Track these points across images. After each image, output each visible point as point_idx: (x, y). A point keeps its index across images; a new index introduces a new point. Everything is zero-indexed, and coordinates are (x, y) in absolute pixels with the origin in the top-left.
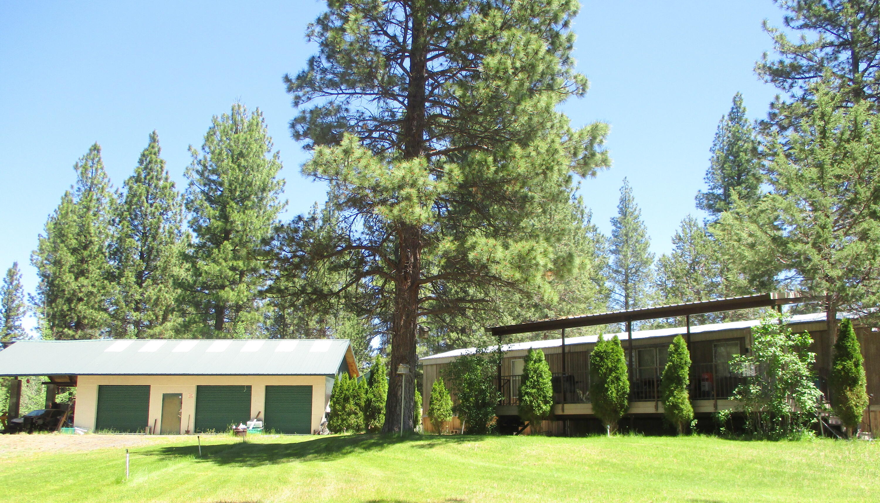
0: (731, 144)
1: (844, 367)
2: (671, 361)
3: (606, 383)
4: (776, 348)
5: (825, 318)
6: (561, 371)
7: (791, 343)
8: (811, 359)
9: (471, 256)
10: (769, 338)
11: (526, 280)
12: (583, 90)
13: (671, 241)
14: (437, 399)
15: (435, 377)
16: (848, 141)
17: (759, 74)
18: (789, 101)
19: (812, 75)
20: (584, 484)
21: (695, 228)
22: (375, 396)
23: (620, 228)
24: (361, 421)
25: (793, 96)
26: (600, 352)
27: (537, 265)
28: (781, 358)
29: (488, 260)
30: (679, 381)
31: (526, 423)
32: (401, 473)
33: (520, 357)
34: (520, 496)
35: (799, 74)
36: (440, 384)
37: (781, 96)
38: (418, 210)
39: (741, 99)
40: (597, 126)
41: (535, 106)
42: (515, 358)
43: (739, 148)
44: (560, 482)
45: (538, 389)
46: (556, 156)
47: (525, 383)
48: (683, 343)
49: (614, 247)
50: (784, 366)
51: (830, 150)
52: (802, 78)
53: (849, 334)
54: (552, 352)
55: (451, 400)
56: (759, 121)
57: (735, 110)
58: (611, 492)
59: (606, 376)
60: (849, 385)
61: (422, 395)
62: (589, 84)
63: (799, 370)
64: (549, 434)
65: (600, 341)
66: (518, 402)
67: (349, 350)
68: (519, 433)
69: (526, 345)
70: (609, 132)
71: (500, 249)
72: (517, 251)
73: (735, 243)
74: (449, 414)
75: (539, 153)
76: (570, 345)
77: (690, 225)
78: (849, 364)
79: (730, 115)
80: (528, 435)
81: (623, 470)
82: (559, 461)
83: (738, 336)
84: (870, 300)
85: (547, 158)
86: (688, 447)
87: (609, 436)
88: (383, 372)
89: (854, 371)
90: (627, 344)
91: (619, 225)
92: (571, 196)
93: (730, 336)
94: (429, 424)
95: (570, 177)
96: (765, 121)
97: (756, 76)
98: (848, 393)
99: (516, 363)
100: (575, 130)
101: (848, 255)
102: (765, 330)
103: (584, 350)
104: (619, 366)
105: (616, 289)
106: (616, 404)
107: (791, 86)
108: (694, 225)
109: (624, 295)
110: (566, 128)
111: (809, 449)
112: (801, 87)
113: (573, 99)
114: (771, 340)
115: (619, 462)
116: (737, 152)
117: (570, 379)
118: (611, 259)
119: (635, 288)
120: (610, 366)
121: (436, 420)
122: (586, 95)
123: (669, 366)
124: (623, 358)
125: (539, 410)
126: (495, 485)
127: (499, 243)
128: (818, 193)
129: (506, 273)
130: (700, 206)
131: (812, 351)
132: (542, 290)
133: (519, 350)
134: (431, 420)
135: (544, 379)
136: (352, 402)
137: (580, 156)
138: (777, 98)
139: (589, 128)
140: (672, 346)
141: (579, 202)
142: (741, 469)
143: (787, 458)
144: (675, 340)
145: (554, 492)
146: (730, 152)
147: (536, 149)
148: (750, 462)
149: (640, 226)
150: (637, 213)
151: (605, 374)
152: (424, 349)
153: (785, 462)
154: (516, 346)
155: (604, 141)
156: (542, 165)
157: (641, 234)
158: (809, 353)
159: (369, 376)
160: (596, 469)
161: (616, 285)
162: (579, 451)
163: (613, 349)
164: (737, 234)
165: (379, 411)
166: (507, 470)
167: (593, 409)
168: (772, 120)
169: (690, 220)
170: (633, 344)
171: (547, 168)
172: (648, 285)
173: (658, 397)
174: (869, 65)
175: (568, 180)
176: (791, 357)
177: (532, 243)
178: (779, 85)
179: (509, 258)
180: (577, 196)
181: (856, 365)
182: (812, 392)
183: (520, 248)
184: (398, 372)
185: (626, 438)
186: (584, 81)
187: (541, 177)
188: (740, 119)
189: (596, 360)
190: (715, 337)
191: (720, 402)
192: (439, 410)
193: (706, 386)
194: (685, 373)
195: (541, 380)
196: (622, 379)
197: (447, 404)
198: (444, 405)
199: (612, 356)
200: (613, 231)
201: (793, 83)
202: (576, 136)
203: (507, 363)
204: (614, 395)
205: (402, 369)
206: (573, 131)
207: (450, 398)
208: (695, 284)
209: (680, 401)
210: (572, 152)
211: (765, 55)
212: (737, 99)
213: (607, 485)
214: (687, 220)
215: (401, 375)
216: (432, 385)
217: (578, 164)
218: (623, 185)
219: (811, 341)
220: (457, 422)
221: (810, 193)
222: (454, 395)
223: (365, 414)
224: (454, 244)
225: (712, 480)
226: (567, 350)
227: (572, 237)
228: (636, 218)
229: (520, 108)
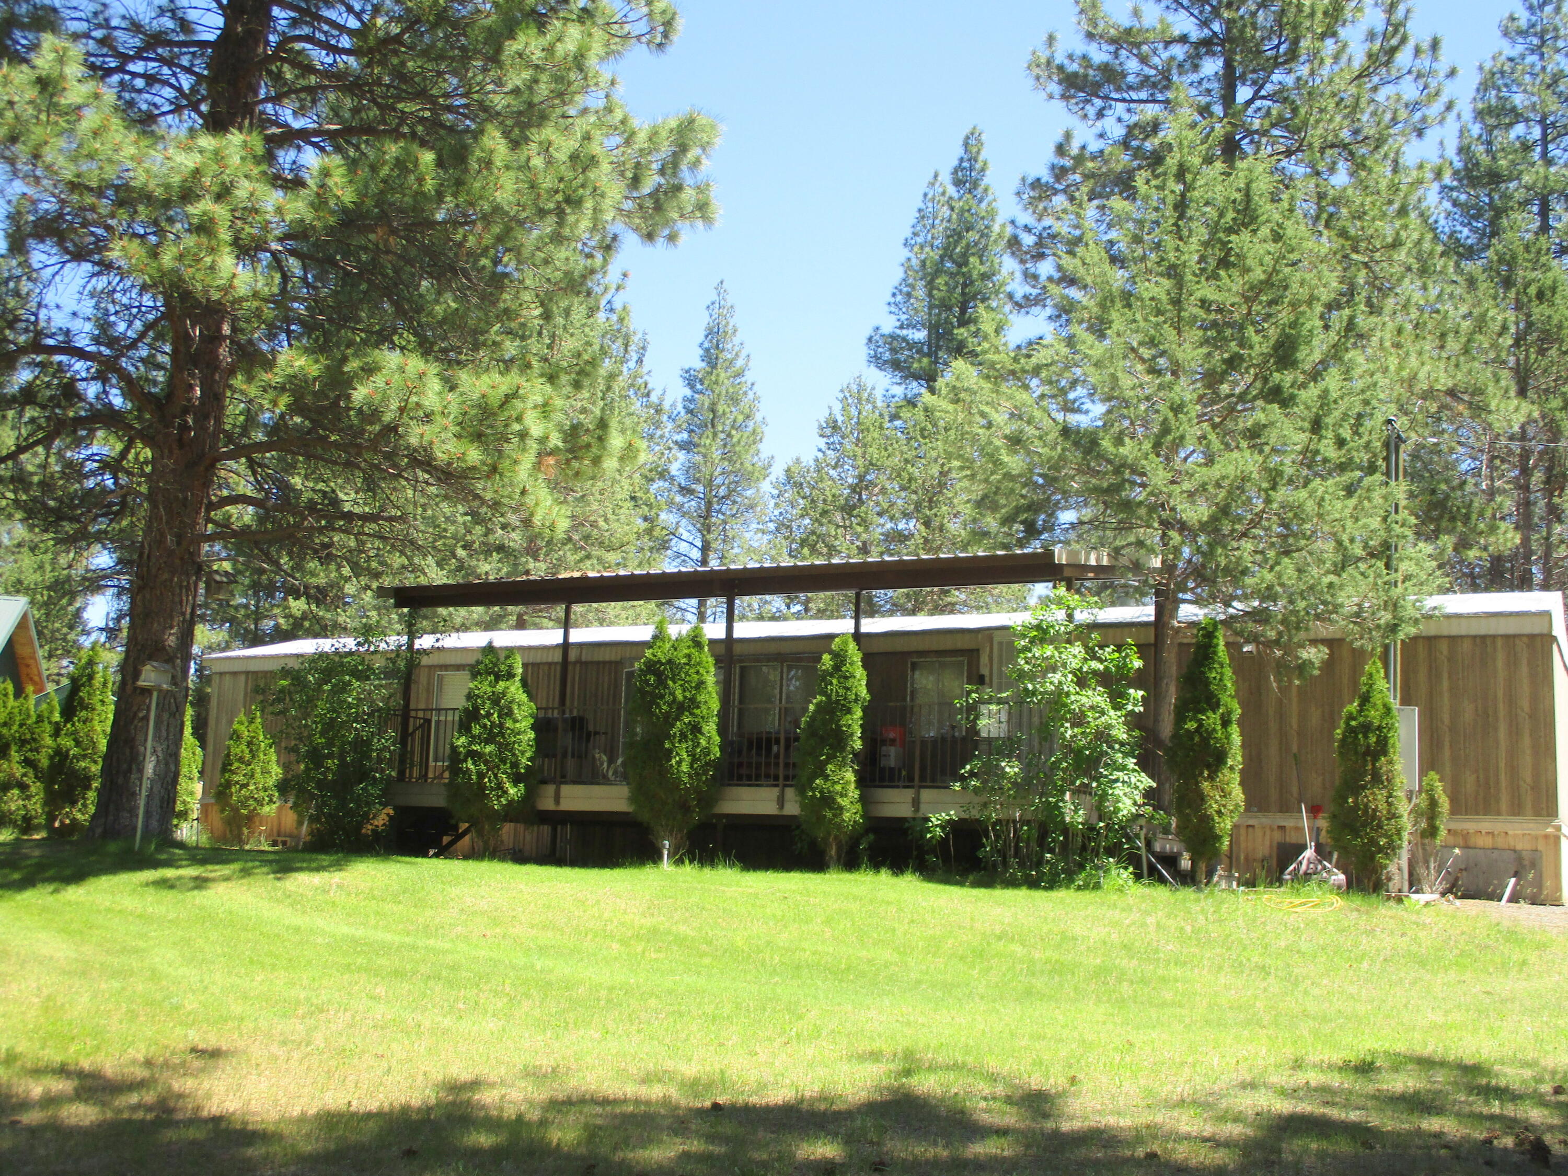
0: (955, 236)
1: (1201, 725)
2: (823, 693)
3: (668, 737)
4: (1065, 676)
5: (1152, 618)
6: (556, 705)
7: (1096, 665)
8: (1135, 705)
9: (360, 394)
10: (1049, 650)
11: (494, 469)
12: (665, 35)
13: (815, 431)
14: (241, 760)
15: (241, 705)
16: (1230, 231)
17: (1038, 78)
18: (1094, 146)
19: (1143, 95)
20: (611, 989)
21: (870, 406)
22: (78, 743)
23: (701, 392)
24: (36, 805)
25: (1101, 136)
26: (659, 662)
27: (523, 435)
28: (1073, 698)
29: (402, 410)
30: (839, 740)
31: (463, 826)
32: (124, 950)
33: (459, 667)
34: (447, 1022)
35: (1118, 89)
36: (252, 721)
37: (1075, 133)
38: (227, 262)
39: (980, 142)
40: (692, 121)
41: (549, 50)
42: (446, 667)
43: (968, 245)
44: (549, 984)
45: (500, 744)
46: (591, 175)
47: (468, 730)
48: (854, 654)
49: (685, 436)
50: (1079, 720)
51: (1194, 244)
52: (1124, 100)
53: (1215, 653)
54: (539, 658)
55: (278, 762)
56: (1030, 181)
57: (966, 164)
58: (681, 1014)
59: (668, 720)
60: (1208, 767)
61: (203, 746)
62: (680, 24)
63: (1109, 727)
64: (520, 857)
65: (659, 636)
66: (447, 775)
67: (22, 625)
68: (444, 852)
69: (476, 639)
70: (718, 141)
71: (434, 385)
72: (476, 396)
73: (981, 431)
74: (270, 796)
75: (550, 162)
76: (581, 645)
77: (859, 399)
78: (1212, 719)
79: (955, 172)
80: (466, 857)
81: (702, 955)
82: (545, 928)
83: (966, 647)
84: (1262, 580)
85: (570, 175)
86: (855, 898)
87: (666, 865)
88: (105, 684)
89: (1219, 735)
90: (721, 650)
91: (699, 386)
92: (603, 302)
93: (948, 644)
94: (216, 818)
95: (615, 238)
96: (1043, 181)
97: (1031, 82)
98: (1206, 786)
99: (446, 680)
100: (641, 125)
101: (1223, 478)
102: (1042, 634)
103: (613, 658)
104: (701, 698)
105: (681, 530)
106: (686, 789)
107: (1100, 115)
108: (868, 401)
109: (699, 544)
110: (618, 115)
111: (1123, 910)
112: (1119, 120)
113: (638, 53)
114: (1052, 657)
115: (692, 933)
116: (965, 255)
117: (577, 725)
118: (678, 463)
119: (724, 530)
120: (680, 697)
121: (236, 810)
122: (670, 49)
123: (817, 705)
124: (710, 680)
125: (499, 797)
126: (380, 990)
127: (433, 369)
128: (1169, 332)
129: (445, 447)
130: (876, 360)
131: (1138, 687)
132: (529, 500)
133: (456, 650)
134: (223, 811)
135: (516, 721)
136: (15, 755)
137: (647, 188)
138: (1068, 136)
139: (673, 124)
140: (826, 657)
141: (621, 320)
142: (980, 954)
143: (1078, 929)
144: (834, 646)
145: (537, 1012)
146: (947, 253)
147: (546, 148)
148: (1000, 938)
149: (745, 393)
150: (740, 363)
151: (667, 715)
152: (219, 635)
153: (1075, 939)
154: (452, 641)
155: (704, 161)
156: (557, 192)
157: (747, 411)
158: (1132, 691)
159: (65, 694)
160: (639, 949)
161: (684, 522)
162: (598, 902)
163: (689, 656)
164: (983, 414)
165: (85, 781)
166: (414, 948)
167: (632, 799)
168: (1058, 179)
169: (861, 388)
170: (737, 649)
171: (568, 200)
172: (754, 526)
173: (786, 778)
174: (1256, 93)
175: (609, 247)
176: (1095, 697)
177: (514, 378)
178: (1075, 109)
179: (454, 409)
180: (618, 305)
181: (1226, 723)
182: (1133, 780)
183: (484, 388)
184: (140, 683)
185: (707, 872)
186: (668, 17)
187: (552, 219)
188: (975, 184)
189: (647, 682)
190: (916, 645)
191: (927, 795)
192: (245, 786)
193: (891, 756)
194: (854, 722)
195: (509, 724)
196: (705, 729)
197: (266, 772)
198: (258, 775)
199: (687, 674)
200: (685, 399)
201: (1103, 108)
202: (641, 140)
203: (423, 679)
204: (685, 767)
205: (150, 676)
206: (635, 123)
207: (274, 758)
208: (860, 529)
209: (838, 788)
210: (629, 175)
211: (1051, 39)
212: (972, 142)
213: (670, 992)
214: (854, 388)
215: (147, 691)
216: (231, 722)
217: (641, 207)
218: (714, 297)
219: (1137, 663)
220: (290, 818)
221: (1152, 332)
222: (288, 753)
223: (48, 791)
224: (317, 361)
225: (919, 982)
226: (572, 656)
227: (600, 395)
228: (739, 374)
229: (511, 47)
